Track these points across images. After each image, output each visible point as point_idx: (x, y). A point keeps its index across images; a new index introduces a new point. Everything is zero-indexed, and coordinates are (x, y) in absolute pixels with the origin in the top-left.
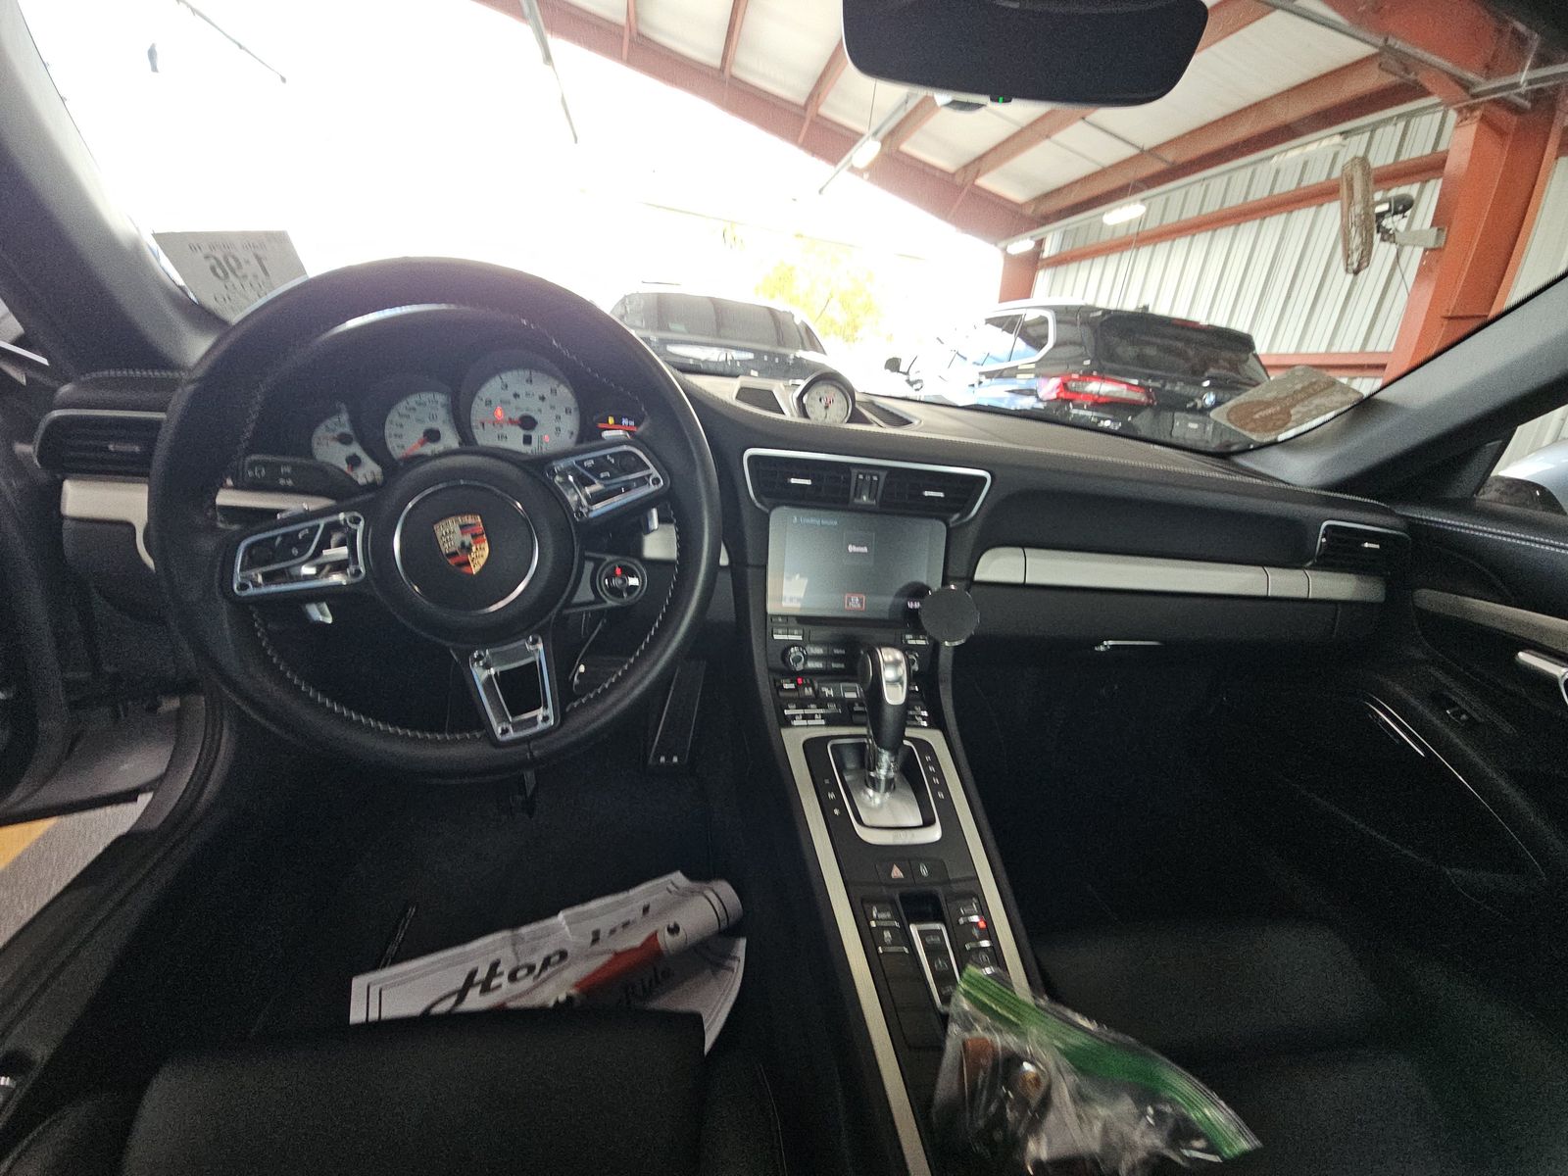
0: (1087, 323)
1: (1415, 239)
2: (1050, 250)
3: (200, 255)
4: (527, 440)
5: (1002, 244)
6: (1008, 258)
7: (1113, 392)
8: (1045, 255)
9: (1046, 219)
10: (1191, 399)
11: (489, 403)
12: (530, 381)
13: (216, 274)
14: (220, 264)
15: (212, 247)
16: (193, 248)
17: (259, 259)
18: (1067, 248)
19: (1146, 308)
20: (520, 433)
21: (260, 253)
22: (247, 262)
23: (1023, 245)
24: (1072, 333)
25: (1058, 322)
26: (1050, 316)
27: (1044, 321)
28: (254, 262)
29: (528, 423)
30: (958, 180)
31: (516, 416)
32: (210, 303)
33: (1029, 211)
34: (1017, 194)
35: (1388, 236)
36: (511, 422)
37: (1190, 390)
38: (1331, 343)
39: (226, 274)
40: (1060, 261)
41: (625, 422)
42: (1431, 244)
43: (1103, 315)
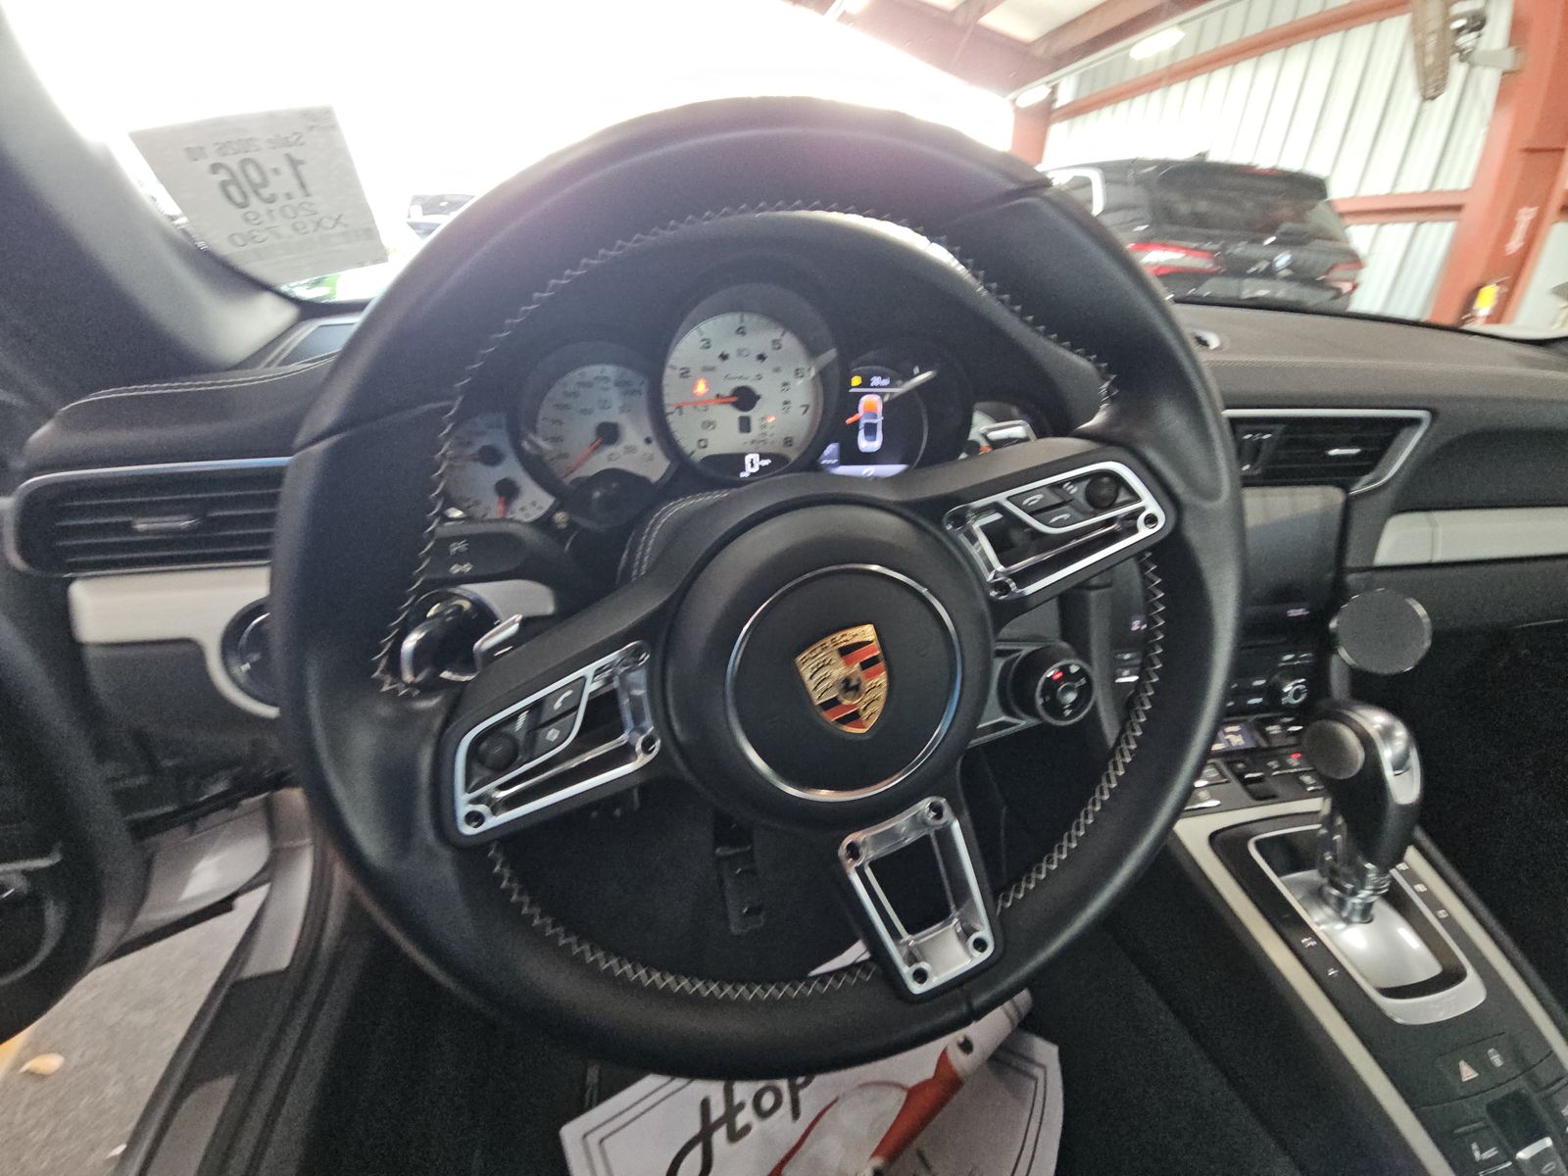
0: (1141, 182)
1: (1490, 60)
2: (1065, 97)
3: (204, 165)
4: (745, 425)
5: (1012, 96)
6: (1018, 110)
7: (1171, 260)
8: (1057, 105)
9: (1059, 61)
10: (1254, 262)
11: (685, 373)
12: (741, 331)
13: (229, 197)
14: (234, 180)
15: (222, 148)
16: (195, 154)
17: (294, 163)
18: (1084, 94)
19: (1202, 155)
20: (731, 415)
21: (297, 153)
22: (276, 171)
23: (1034, 94)
24: (1129, 194)
25: (1107, 182)
26: (1096, 178)
27: (1086, 183)
28: (286, 170)
29: (745, 399)
30: (959, 20)
31: (726, 389)
32: (225, 248)
33: (1040, 51)
34: (1026, 31)
35: (1465, 56)
36: (719, 398)
37: (1253, 251)
38: (1395, 184)
39: (245, 195)
40: (1076, 110)
41: (876, 381)
42: (1508, 65)
43: (1158, 170)
